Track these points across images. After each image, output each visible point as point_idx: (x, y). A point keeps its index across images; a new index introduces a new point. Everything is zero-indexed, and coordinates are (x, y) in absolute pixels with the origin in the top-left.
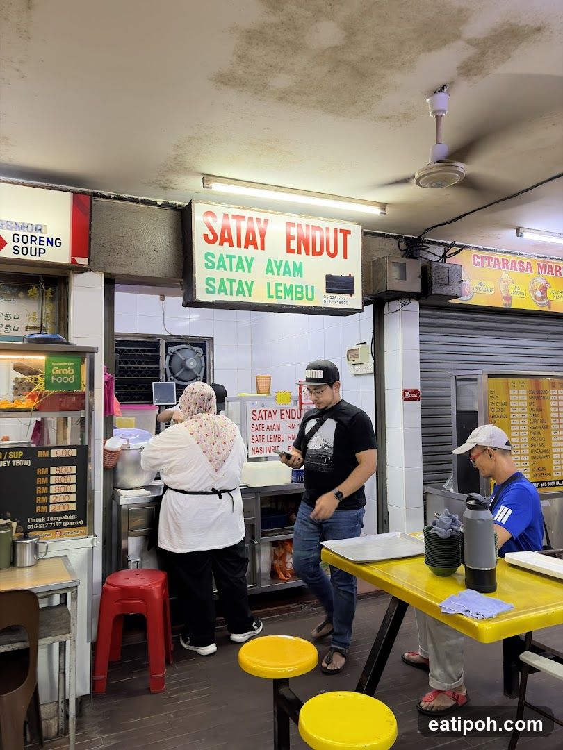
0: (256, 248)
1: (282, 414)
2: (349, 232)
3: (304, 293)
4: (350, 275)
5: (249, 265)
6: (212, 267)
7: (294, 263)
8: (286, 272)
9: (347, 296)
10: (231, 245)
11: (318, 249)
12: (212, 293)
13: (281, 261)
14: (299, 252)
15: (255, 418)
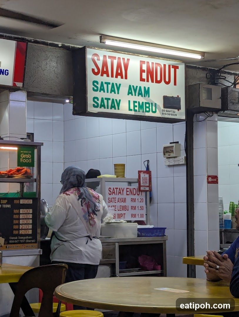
0: (122, 78)
1: (127, 191)
2: (177, 67)
3: (151, 108)
4: (178, 96)
5: (118, 89)
6: (97, 91)
7: (145, 87)
8: (140, 94)
9: (176, 111)
10: (108, 76)
11: (159, 79)
12: (97, 107)
13: (137, 87)
14: (148, 81)
15: (110, 193)
